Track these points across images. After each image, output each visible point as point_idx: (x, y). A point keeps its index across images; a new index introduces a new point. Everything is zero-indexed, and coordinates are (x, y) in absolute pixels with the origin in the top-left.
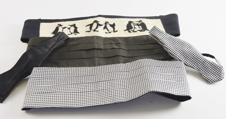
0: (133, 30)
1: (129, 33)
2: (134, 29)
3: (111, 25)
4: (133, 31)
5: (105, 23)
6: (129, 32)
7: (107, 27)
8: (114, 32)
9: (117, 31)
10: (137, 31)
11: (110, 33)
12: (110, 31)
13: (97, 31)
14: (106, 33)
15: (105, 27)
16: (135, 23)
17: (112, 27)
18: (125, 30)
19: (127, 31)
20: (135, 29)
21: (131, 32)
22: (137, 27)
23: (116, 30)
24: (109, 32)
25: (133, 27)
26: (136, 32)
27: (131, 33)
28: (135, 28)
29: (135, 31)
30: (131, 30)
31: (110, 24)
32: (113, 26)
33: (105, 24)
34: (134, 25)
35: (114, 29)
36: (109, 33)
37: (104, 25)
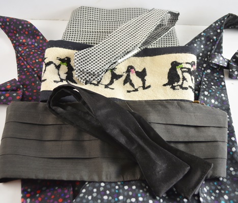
0: (180, 83)
1: (172, 90)
2: (183, 83)
3: (138, 74)
4: (181, 87)
5: (128, 69)
6: (173, 88)
7: (131, 79)
8: (144, 88)
9: (149, 87)
10: (188, 87)
11: (136, 90)
12: (136, 87)
13: (110, 88)
14: (129, 92)
15: (128, 80)
16: (184, 65)
17: (140, 77)
18: (165, 85)
19: (169, 87)
20: (185, 81)
21: (176, 88)
22: (187, 75)
23: (147, 84)
24: (133, 89)
25: (181, 76)
26: (186, 88)
27: (176, 91)
28: (184, 79)
29: (184, 86)
30: (176, 84)
31: (137, 70)
32: (142, 75)
33: (127, 72)
34: (183, 72)
35: (144, 81)
36: (134, 91)
37: (125, 75)
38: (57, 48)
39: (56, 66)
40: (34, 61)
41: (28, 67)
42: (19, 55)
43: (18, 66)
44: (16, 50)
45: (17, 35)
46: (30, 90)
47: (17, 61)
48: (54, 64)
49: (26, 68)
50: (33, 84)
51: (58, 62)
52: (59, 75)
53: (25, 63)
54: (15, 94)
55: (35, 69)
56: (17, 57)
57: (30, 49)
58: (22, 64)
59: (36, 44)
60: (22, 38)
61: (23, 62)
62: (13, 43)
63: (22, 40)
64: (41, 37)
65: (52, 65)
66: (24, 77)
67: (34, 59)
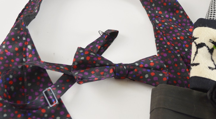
38: (210, 28)
39: (209, 49)
40: (175, 38)
41: (168, 43)
42: (157, 28)
43: (156, 41)
44: (152, 22)
45: (153, 5)
46: (173, 71)
47: (155, 35)
48: (207, 47)
49: (166, 44)
50: (176, 65)
51: (211, 46)
52: (213, 61)
53: (165, 38)
54: (161, 75)
55: (177, 48)
56: (155, 30)
57: (169, 24)
58: (161, 39)
59: (174, 19)
60: (159, 9)
61: (162, 37)
62: (148, 13)
63: (158, 11)
64: (182, 12)
65: (205, 48)
66: (165, 55)
67: (174, 35)
